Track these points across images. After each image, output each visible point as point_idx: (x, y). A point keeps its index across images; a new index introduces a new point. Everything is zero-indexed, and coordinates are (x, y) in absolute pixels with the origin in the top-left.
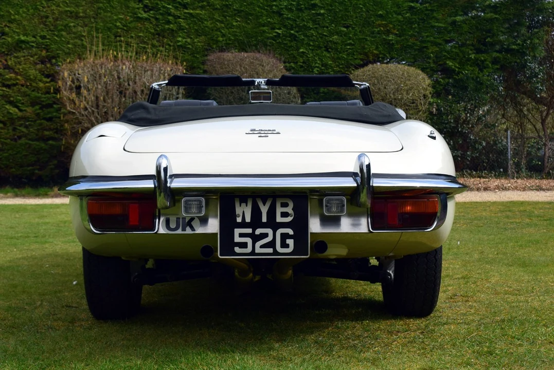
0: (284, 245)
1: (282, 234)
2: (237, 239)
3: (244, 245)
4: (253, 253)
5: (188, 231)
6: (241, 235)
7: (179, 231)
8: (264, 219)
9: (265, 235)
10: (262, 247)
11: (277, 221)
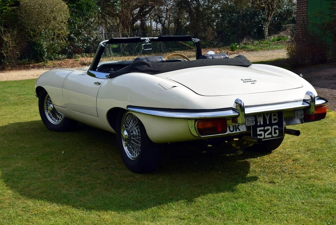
0: (275, 133)
1: (274, 128)
2: (259, 133)
3: (261, 135)
4: (264, 138)
5: (238, 131)
6: (260, 131)
7: (234, 132)
8: (268, 123)
9: (268, 130)
10: (267, 135)
11: (273, 123)
